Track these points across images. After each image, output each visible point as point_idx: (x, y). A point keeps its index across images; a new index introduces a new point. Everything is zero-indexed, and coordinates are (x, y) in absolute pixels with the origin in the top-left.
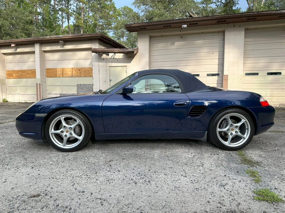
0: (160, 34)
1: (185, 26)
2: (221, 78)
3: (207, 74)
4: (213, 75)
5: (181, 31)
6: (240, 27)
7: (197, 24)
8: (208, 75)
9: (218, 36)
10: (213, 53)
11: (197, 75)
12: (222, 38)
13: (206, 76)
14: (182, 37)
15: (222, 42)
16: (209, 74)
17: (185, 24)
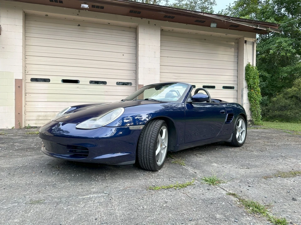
0: (44, 13)
1: (86, 6)
2: (134, 88)
3: (117, 82)
4: (124, 84)
5: (78, 15)
6: (155, 25)
7: (102, 8)
8: (118, 84)
9: (128, 33)
10: (123, 55)
11: (103, 82)
12: (135, 36)
13: (116, 85)
14: (79, 25)
15: (134, 41)
16: (120, 83)
17: (85, 3)
